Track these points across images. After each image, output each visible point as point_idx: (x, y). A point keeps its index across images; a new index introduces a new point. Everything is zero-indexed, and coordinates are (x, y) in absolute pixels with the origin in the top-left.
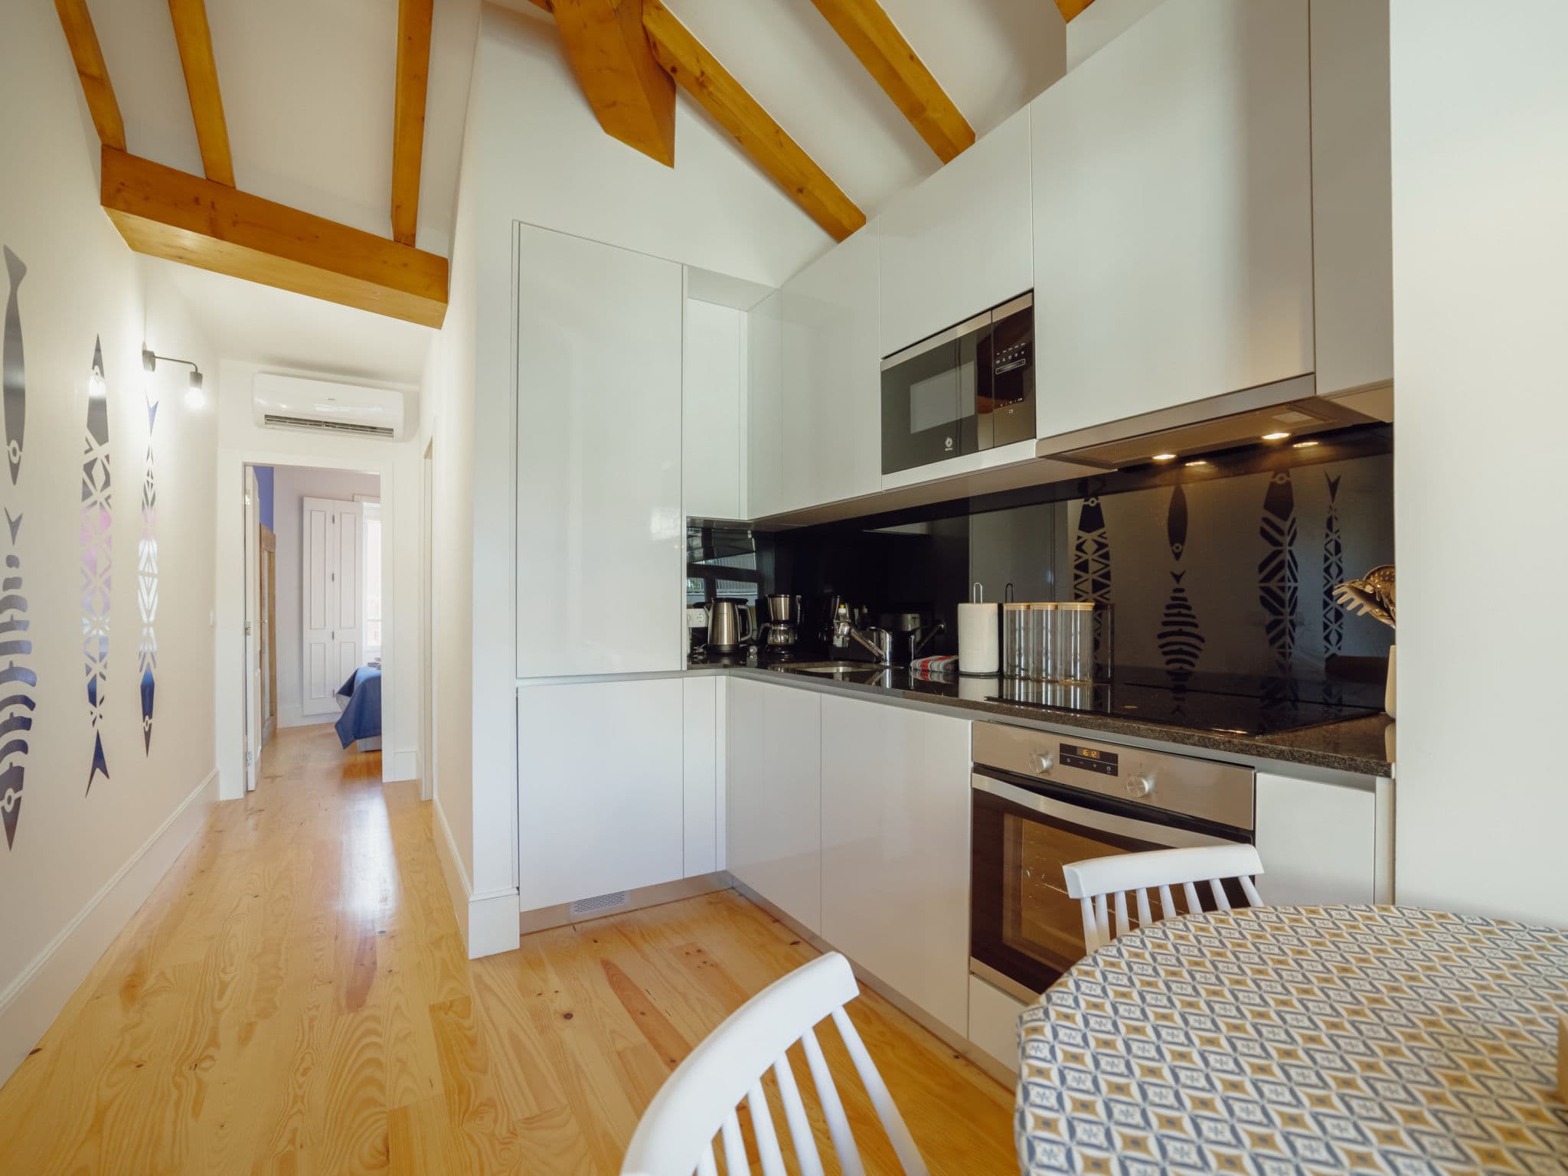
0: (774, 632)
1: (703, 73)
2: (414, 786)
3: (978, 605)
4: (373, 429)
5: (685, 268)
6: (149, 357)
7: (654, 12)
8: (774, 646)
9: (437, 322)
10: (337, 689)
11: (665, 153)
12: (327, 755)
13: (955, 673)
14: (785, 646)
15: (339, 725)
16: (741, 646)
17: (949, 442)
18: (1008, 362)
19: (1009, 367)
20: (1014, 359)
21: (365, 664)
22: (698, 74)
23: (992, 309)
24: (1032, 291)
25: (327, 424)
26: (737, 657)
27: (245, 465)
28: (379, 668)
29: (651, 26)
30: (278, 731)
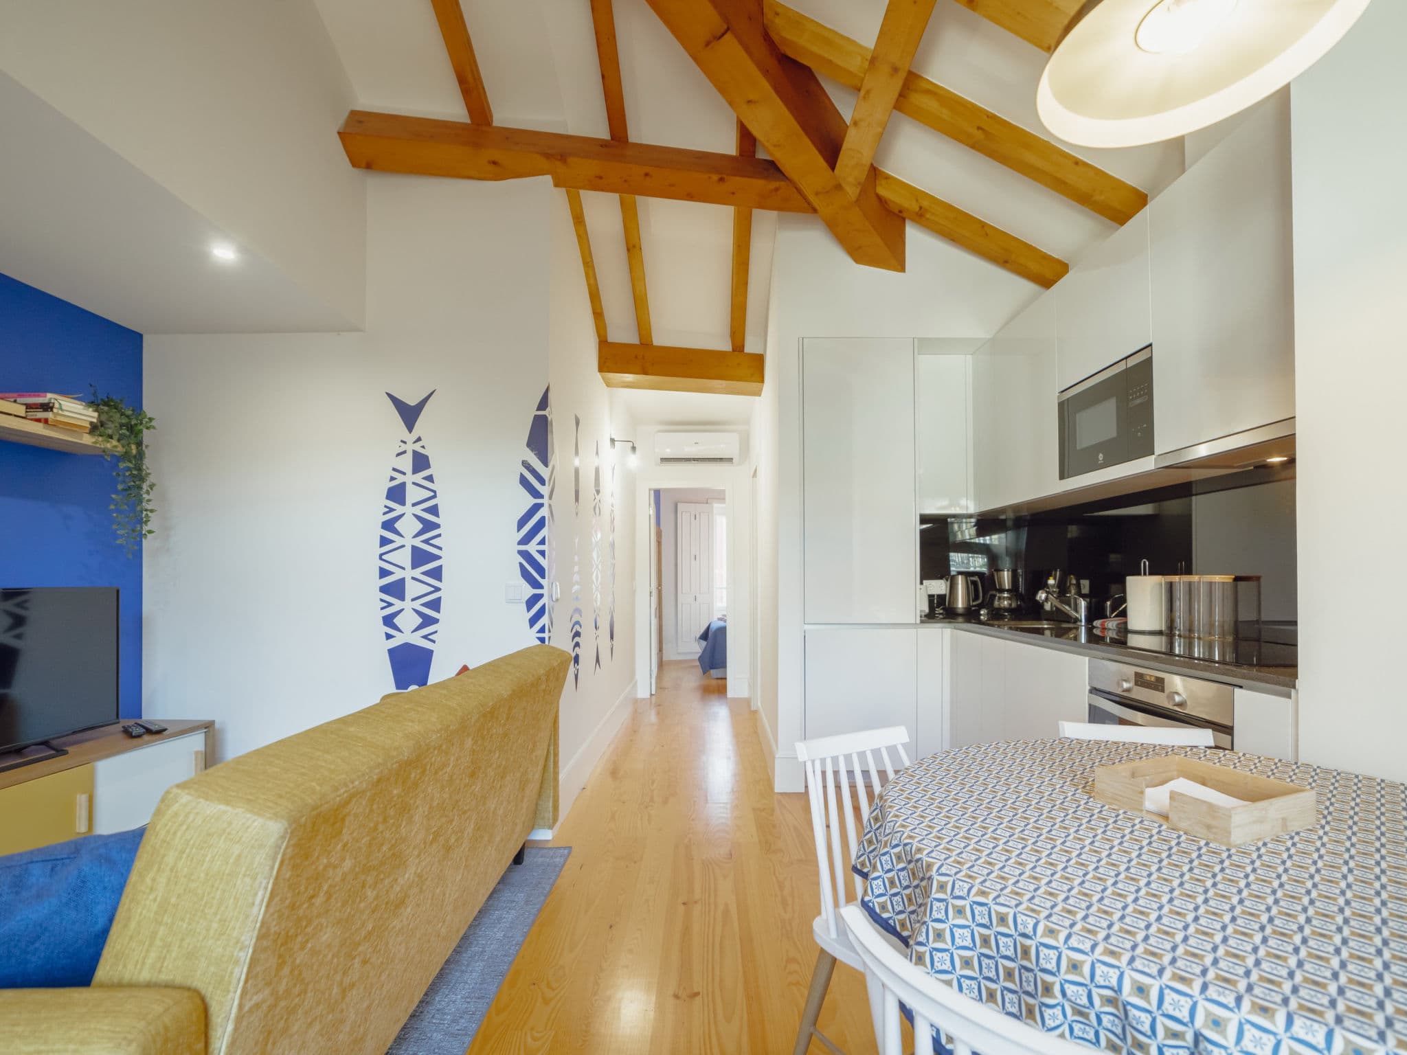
0: (1000, 598)
1: (921, 208)
2: (748, 702)
3: (1145, 577)
4: (721, 459)
5: (916, 340)
6: (613, 441)
7: (883, 182)
8: (999, 609)
9: (758, 393)
10: (698, 636)
11: (898, 263)
12: (692, 679)
13: (1124, 630)
14: (1009, 610)
15: (701, 659)
16: (973, 608)
17: (1101, 456)
18: (1137, 398)
19: (1138, 401)
20: (1140, 396)
21: (715, 619)
22: (917, 209)
23: (1126, 358)
24: (1150, 345)
25: (694, 459)
26: (971, 616)
27: (650, 490)
28: (725, 621)
29: (881, 191)
30: (663, 663)
